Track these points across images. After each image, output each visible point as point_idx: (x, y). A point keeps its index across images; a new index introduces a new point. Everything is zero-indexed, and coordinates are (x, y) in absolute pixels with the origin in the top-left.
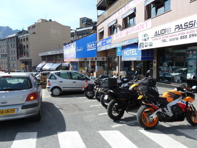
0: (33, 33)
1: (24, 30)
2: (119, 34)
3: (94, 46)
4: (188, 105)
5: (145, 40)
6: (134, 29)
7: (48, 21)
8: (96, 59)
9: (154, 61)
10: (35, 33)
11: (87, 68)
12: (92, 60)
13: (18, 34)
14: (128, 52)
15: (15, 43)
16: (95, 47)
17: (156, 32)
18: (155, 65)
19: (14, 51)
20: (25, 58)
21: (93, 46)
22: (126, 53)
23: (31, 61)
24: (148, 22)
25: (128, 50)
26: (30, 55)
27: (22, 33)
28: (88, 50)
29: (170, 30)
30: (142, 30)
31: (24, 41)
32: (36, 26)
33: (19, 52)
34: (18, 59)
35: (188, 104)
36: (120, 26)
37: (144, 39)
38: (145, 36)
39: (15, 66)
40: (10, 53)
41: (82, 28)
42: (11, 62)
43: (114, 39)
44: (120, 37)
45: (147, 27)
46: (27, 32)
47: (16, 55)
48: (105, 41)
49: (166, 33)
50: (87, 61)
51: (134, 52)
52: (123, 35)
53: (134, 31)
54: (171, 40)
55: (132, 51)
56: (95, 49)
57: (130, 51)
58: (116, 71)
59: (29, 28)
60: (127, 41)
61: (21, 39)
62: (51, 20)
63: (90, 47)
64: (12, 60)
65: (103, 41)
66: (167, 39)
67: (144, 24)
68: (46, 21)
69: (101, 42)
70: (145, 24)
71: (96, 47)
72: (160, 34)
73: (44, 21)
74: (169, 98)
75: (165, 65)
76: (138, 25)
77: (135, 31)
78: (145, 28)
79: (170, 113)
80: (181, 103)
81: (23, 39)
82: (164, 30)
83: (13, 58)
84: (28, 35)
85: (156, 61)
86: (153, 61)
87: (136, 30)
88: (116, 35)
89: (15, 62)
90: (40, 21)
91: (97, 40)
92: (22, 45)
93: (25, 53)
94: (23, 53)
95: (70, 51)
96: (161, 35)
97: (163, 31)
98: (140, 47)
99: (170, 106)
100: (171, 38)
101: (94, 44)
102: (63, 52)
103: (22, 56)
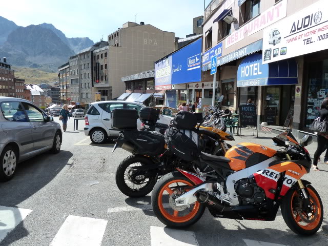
0: (115, 45)
1: (103, 40)
2: (234, 36)
3: (198, 61)
4: (285, 183)
5: (274, 43)
6: (256, 23)
7: (139, 24)
8: (203, 85)
9: (297, 87)
10: (118, 44)
11: (189, 101)
12: (197, 87)
13: (94, 48)
14: (247, 68)
15: (89, 61)
16: (199, 63)
17: (294, 24)
18: (298, 95)
19: (88, 74)
20: (102, 84)
21: (196, 62)
22: (243, 72)
23: (110, 89)
24: (281, 5)
25: (247, 66)
26: (109, 81)
27: (100, 46)
28: (188, 70)
29: (320, 17)
30: (270, 23)
31: (102, 57)
32: (119, 34)
33: (94, 76)
34: (93, 86)
35: (284, 179)
36: (235, 21)
37: (272, 41)
38: (274, 35)
39: (89, 96)
40: (83, 76)
41: (195, 34)
42: (84, 91)
43: (227, 46)
44: (235, 42)
45: (278, 15)
46: (107, 44)
47: (90, 80)
48: (213, 51)
49: (313, 24)
50: (190, 88)
51: (256, 69)
52: (239, 37)
53: (256, 27)
54: (321, 38)
55: (253, 67)
56: (199, 67)
57: (250, 68)
58: (233, 106)
59: (110, 38)
60: (245, 48)
61: (98, 55)
62: (142, 23)
63: (193, 64)
64: (85, 87)
65: (211, 52)
66: (314, 37)
67: (273, 10)
68: (136, 24)
69: (208, 54)
70: (276, 10)
71: (201, 64)
72: (300, 28)
73: (132, 25)
74: (234, 161)
75: (320, 96)
76: (264, 13)
77: (258, 27)
78: (275, 19)
79: (231, 196)
80: (264, 175)
81: (100, 55)
82: (309, 17)
83: (87, 85)
84: (107, 49)
85: (300, 87)
86: (294, 86)
87: (261, 26)
88: (230, 38)
89: (89, 91)
90: (127, 26)
91: (202, 51)
92: (98, 63)
93: (102, 77)
94: (100, 77)
95: (164, 72)
96: (302, 29)
97: (307, 20)
98: (264, 58)
99: (234, 181)
100: (322, 33)
101: (198, 58)
102: (154, 74)
103: (99, 82)
